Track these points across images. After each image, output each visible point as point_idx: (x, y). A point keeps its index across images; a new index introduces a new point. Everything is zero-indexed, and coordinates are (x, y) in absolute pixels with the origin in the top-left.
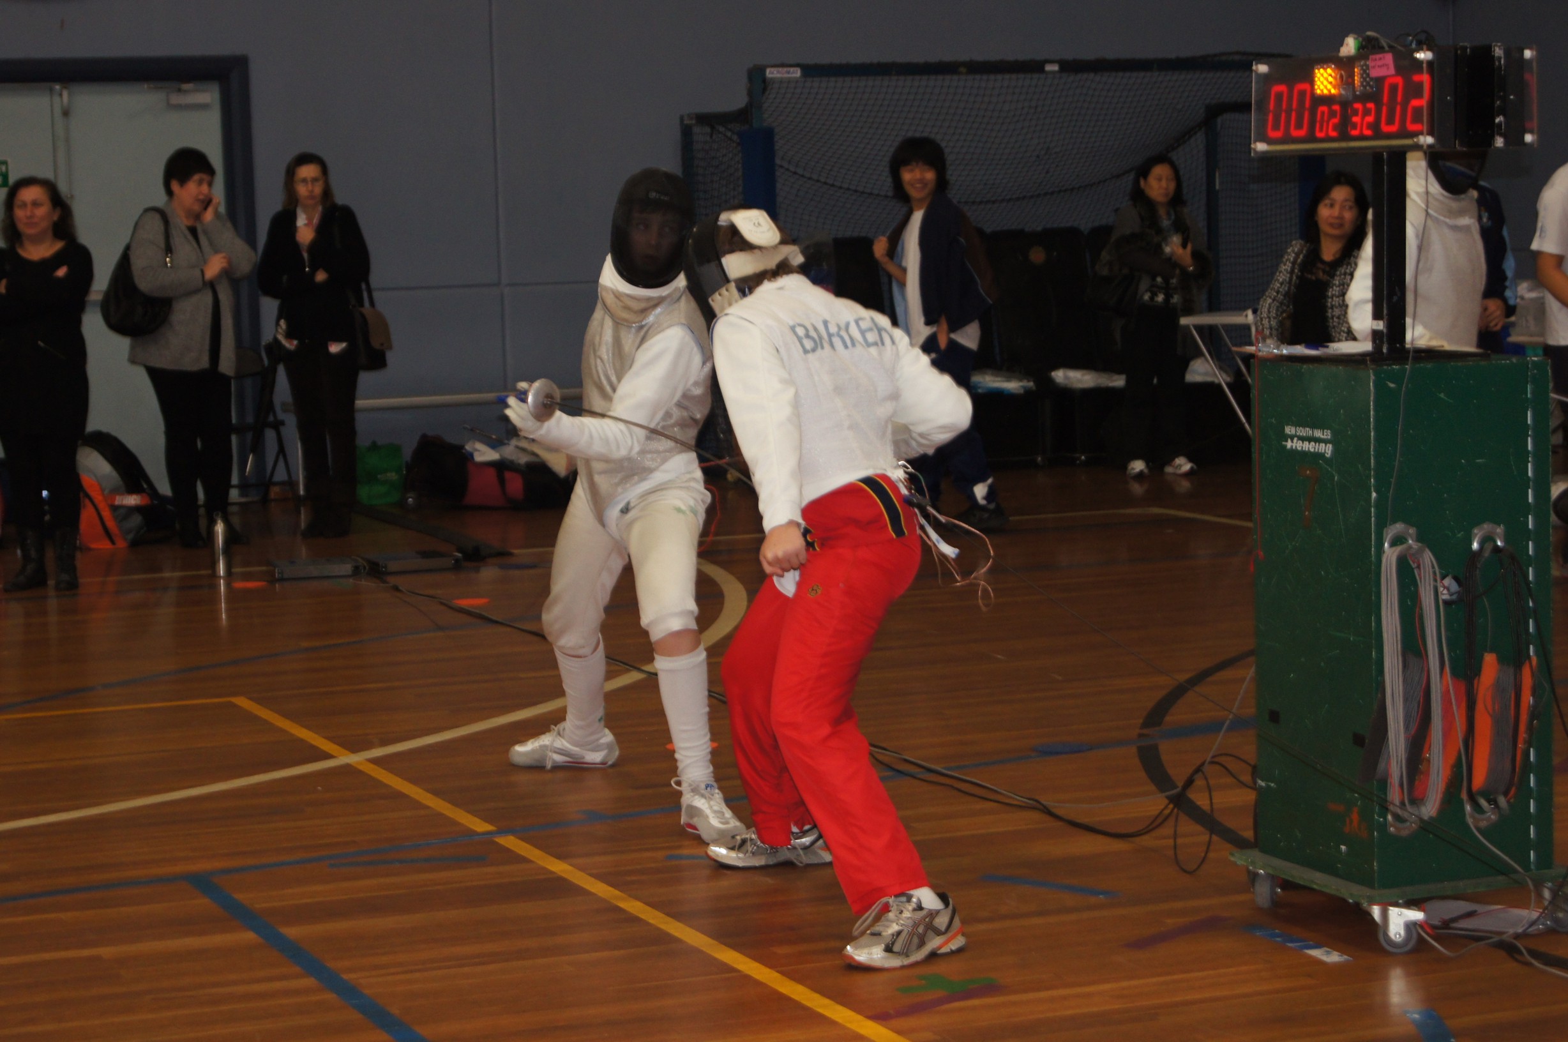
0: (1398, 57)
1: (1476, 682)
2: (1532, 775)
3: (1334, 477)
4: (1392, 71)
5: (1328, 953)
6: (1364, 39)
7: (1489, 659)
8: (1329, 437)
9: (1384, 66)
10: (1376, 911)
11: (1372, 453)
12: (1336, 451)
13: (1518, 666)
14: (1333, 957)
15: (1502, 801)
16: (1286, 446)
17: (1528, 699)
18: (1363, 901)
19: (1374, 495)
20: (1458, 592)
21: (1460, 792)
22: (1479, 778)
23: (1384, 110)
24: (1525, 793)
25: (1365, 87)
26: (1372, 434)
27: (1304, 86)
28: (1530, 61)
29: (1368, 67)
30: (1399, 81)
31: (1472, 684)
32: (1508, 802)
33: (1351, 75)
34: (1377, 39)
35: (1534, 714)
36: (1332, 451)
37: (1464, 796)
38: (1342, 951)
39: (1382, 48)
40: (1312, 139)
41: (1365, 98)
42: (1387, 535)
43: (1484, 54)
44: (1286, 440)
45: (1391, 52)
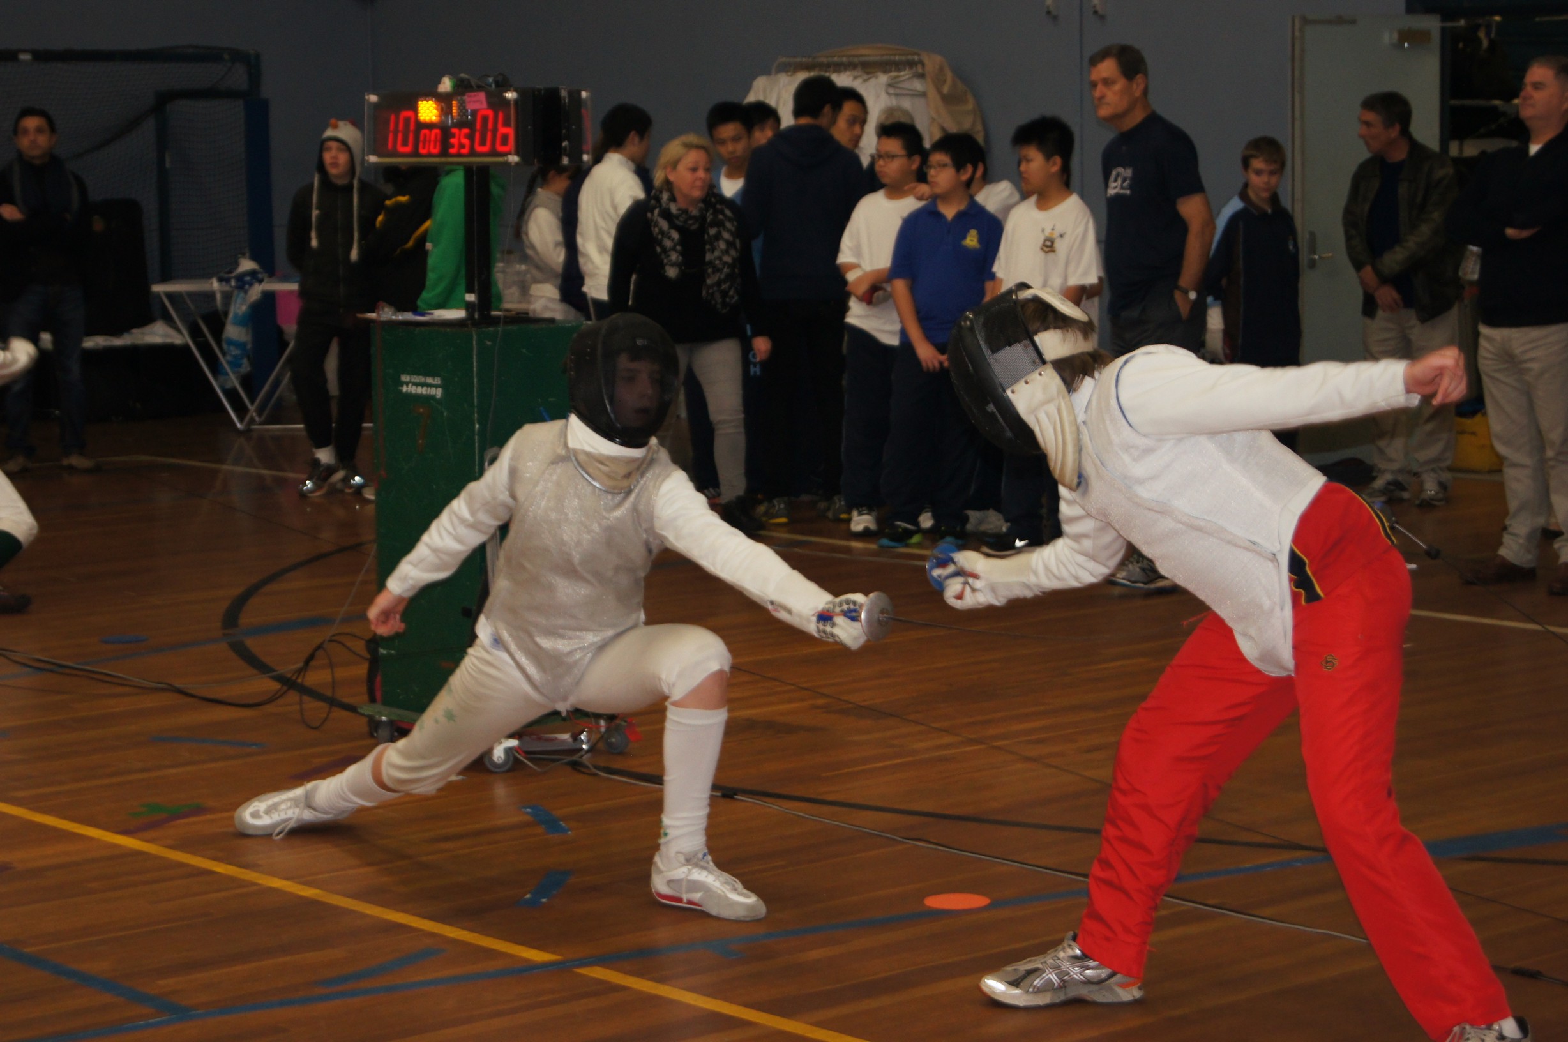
0: (489, 95)
3: (443, 413)
4: (485, 105)
8: (439, 383)
9: (477, 102)
11: (475, 394)
12: (445, 392)
16: (401, 391)
19: (477, 426)
23: (477, 135)
25: (462, 116)
26: (475, 380)
27: (410, 114)
28: (586, 100)
29: (464, 102)
30: (490, 113)
33: (450, 107)
34: (468, 80)
36: (442, 393)
39: (471, 87)
40: (416, 154)
41: (461, 124)
42: (487, 456)
43: (553, 94)
44: (402, 386)
45: (481, 91)
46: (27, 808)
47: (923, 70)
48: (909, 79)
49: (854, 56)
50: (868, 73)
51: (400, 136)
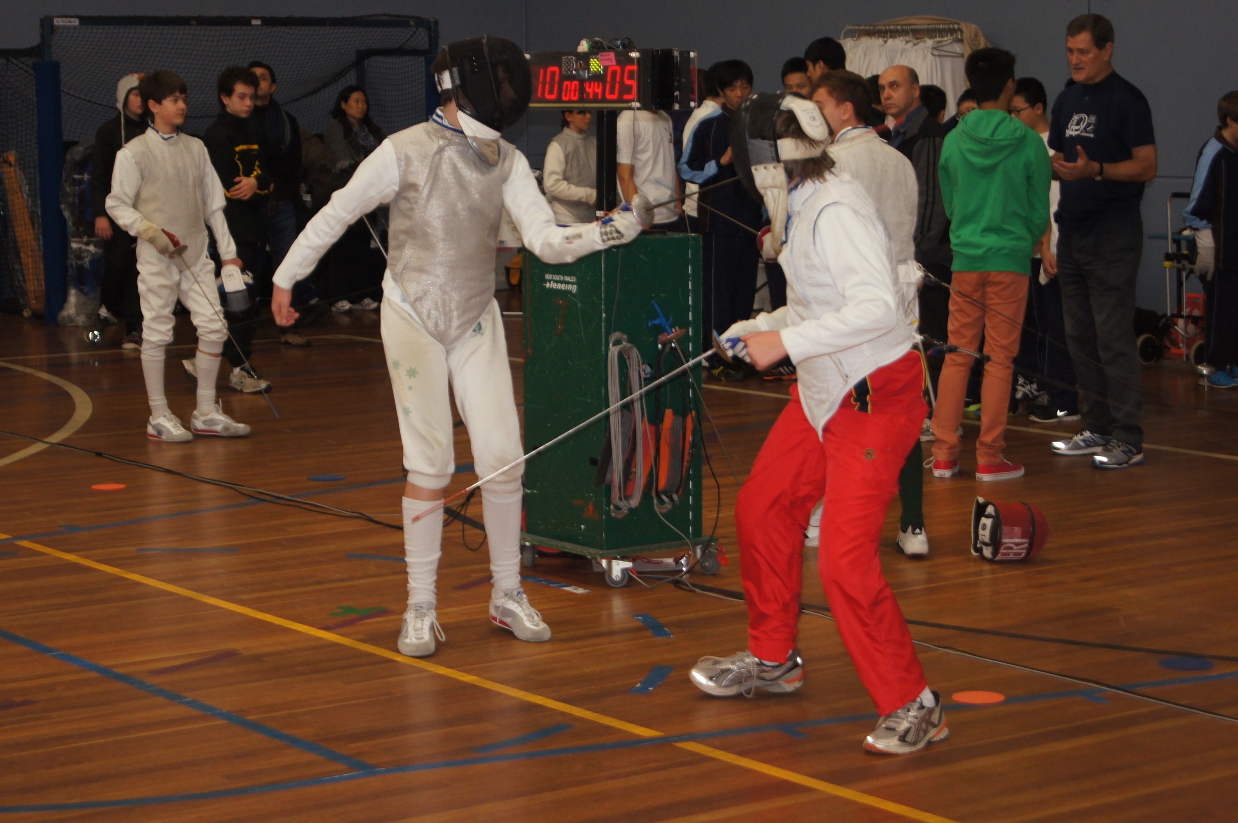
0: (618, 55)
1: (660, 426)
2: (690, 482)
3: (577, 305)
4: (614, 63)
5: (576, 589)
6: (593, 43)
7: (669, 412)
8: (575, 281)
9: (609, 60)
10: (604, 563)
11: (603, 290)
12: (579, 289)
13: (684, 417)
14: (580, 591)
15: (675, 497)
16: (546, 286)
17: (690, 438)
18: (597, 557)
19: (604, 315)
20: (651, 373)
21: (651, 491)
22: (662, 483)
23: (608, 86)
24: (687, 493)
26: (603, 279)
28: (694, 59)
30: (618, 69)
31: (659, 428)
32: (678, 497)
33: (586, 64)
34: (602, 43)
35: (694, 445)
36: (577, 289)
37: (654, 494)
38: (585, 588)
39: (604, 48)
40: (559, 100)
41: (595, 78)
42: (611, 338)
43: (668, 53)
44: (546, 283)
45: (611, 51)
46: (250, 608)
47: (962, 36)
48: (950, 43)
49: (905, 25)
50: (917, 39)
51: (547, 86)
